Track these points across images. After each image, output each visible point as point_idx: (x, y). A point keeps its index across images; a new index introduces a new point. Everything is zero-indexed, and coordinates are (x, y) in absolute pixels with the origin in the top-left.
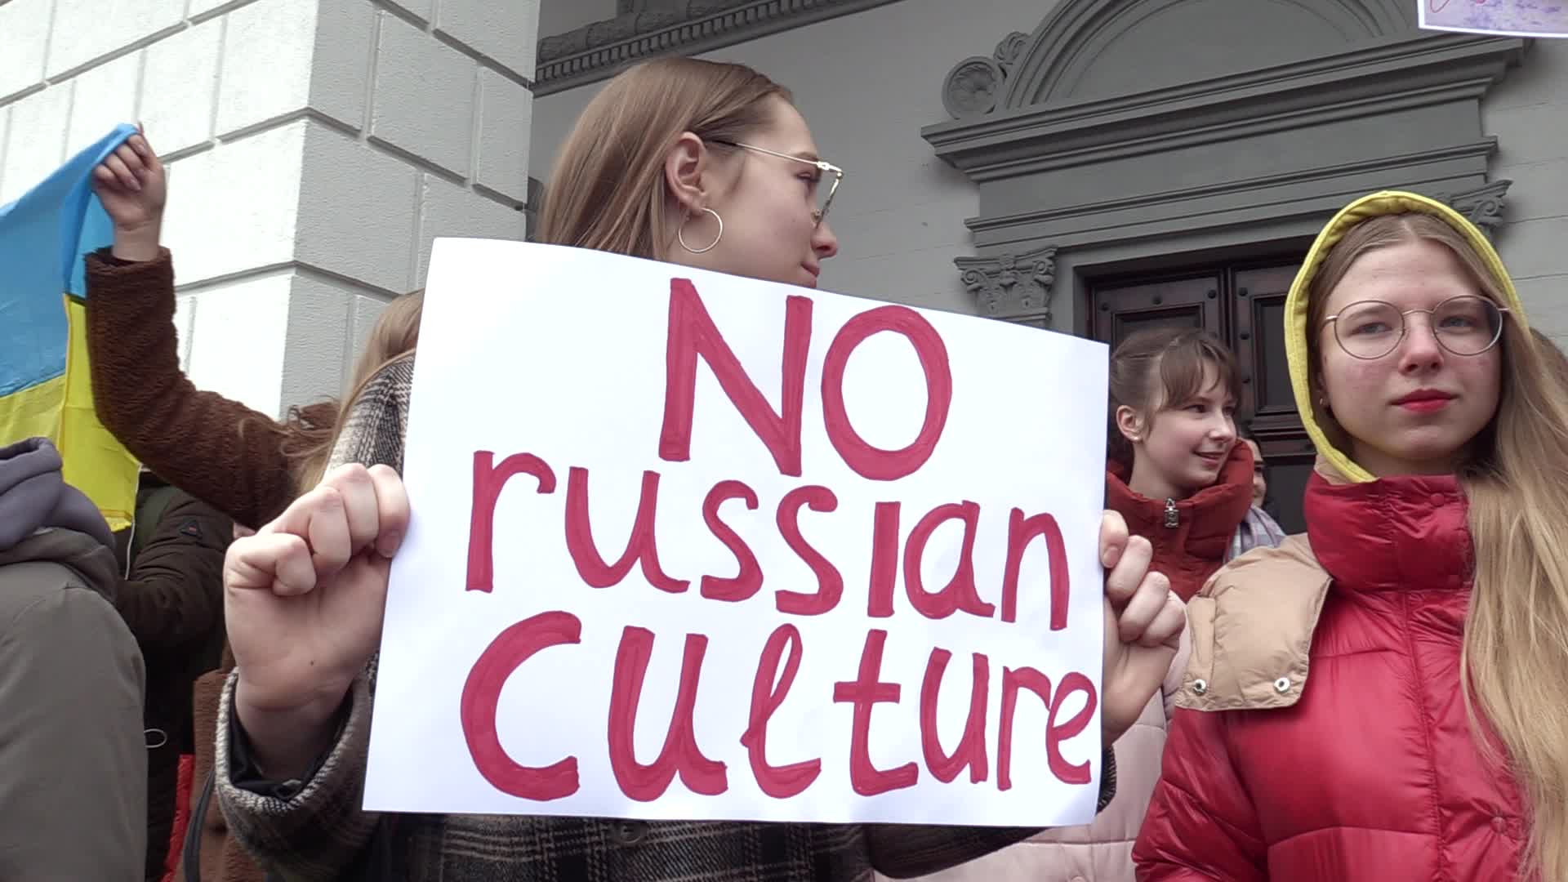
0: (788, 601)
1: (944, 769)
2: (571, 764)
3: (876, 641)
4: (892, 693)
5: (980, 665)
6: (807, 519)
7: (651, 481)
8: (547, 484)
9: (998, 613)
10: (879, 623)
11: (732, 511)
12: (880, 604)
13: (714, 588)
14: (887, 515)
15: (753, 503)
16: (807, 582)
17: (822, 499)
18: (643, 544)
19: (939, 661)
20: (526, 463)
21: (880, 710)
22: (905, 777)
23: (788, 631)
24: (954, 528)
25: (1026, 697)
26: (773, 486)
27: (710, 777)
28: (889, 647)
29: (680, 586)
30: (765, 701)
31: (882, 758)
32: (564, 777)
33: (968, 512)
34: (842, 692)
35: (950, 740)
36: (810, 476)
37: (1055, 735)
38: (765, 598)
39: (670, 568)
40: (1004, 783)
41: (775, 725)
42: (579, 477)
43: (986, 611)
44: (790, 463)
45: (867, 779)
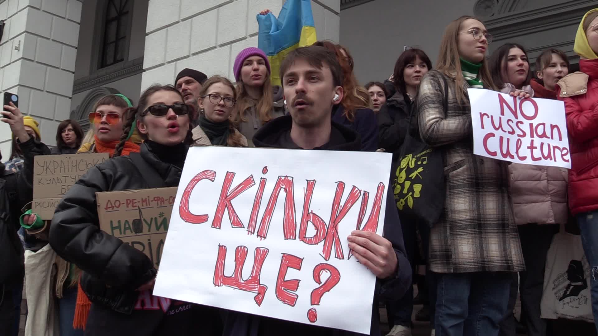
0: (519, 135)
1: (546, 158)
2: (496, 152)
3: (532, 141)
4: (536, 148)
5: (549, 145)
6: (519, 124)
7: (500, 118)
8: (488, 117)
10: (533, 139)
11: (510, 123)
12: (532, 136)
13: (509, 132)
14: (531, 125)
15: (513, 122)
16: (521, 134)
17: (522, 123)
18: (501, 126)
19: (542, 144)
20: (486, 114)
21: (534, 150)
22: (539, 159)
23: (519, 140)
24: (542, 126)
25: (557, 150)
26: (515, 121)
27: (513, 157)
28: (534, 141)
29: (505, 132)
30: (518, 148)
31: (536, 156)
32: (495, 154)
33: (544, 124)
34: (528, 148)
35: (546, 154)
36: (519, 120)
37: (562, 156)
38: (515, 135)
39: (504, 129)
40: (555, 161)
41: (520, 151)
42: (492, 116)
43: (549, 138)
44: (517, 118)
45: (534, 159)
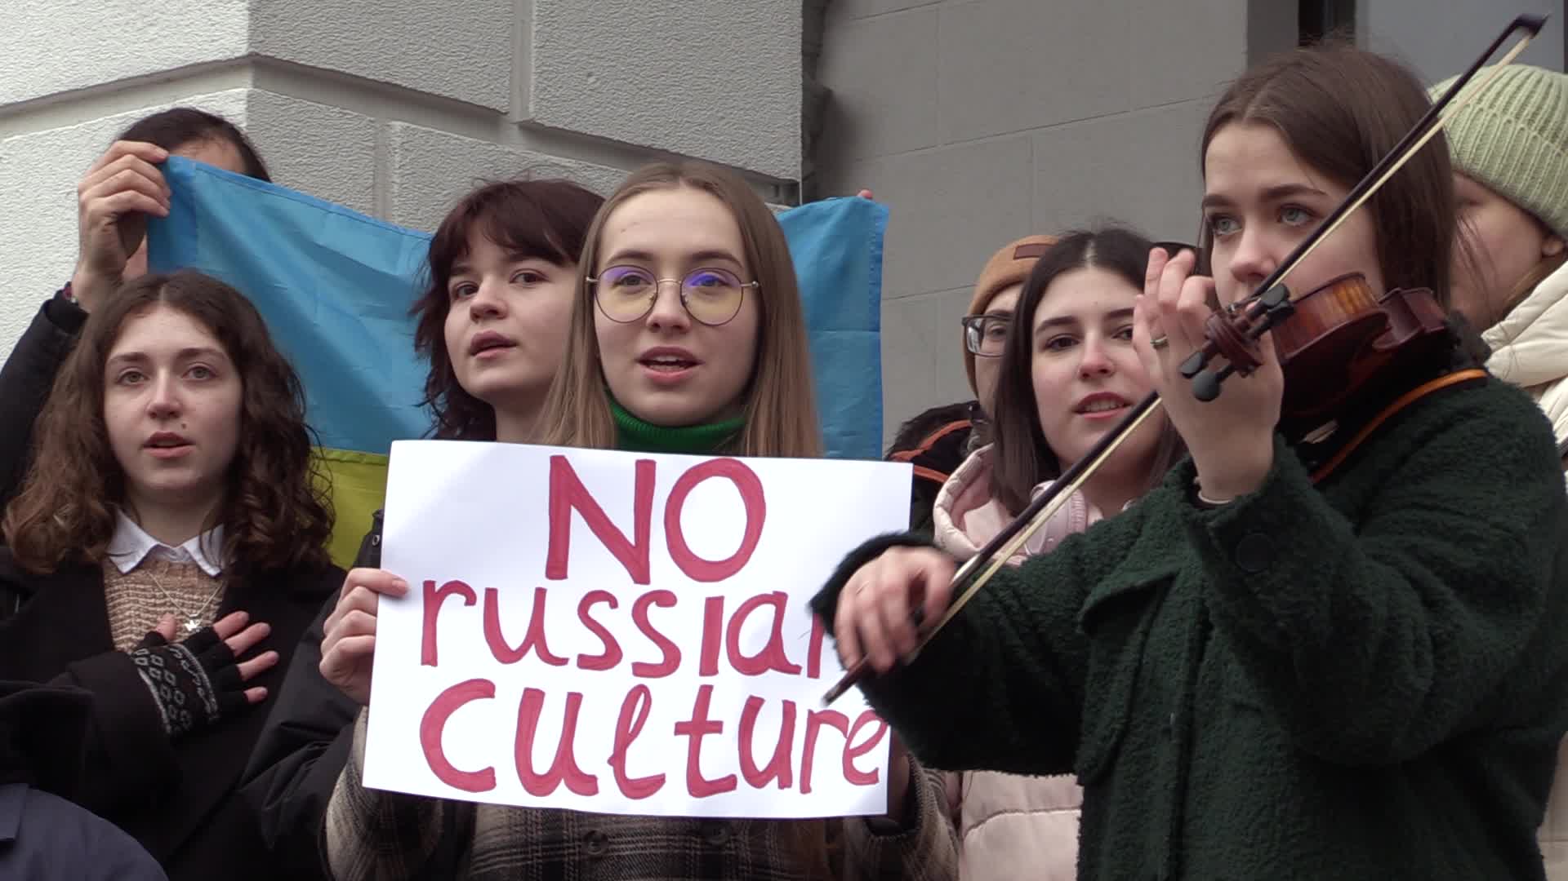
0: (640, 669)
1: (757, 779)
2: (490, 771)
3: (705, 693)
4: (717, 727)
5: (789, 709)
6: (654, 613)
7: (540, 594)
8: (471, 600)
9: (804, 671)
10: (708, 680)
11: (598, 611)
12: (708, 666)
13: (586, 662)
14: (714, 606)
15: (614, 604)
16: (655, 656)
17: (666, 599)
18: (536, 635)
19: (753, 706)
20: (457, 587)
21: (708, 740)
22: (728, 784)
23: (642, 689)
24: (767, 612)
25: (827, 732)
26: (628, 591)
27: (586, 784)
28: (714, 695)
29: (562, 662)
30: (625, 736)
31: (710, 771)
32: (485, 778)
33: (778, 600)
34: (680, 729)
35: (762, 756)
36: (657, 583)
37: (849, 755)
38: (624, 668)
39: (555, 650)
40: (805, 788)
41: (631, 752)
42: (491, 595)
43: (795, 670)
44: (642, 576)
45: (698, 786)
